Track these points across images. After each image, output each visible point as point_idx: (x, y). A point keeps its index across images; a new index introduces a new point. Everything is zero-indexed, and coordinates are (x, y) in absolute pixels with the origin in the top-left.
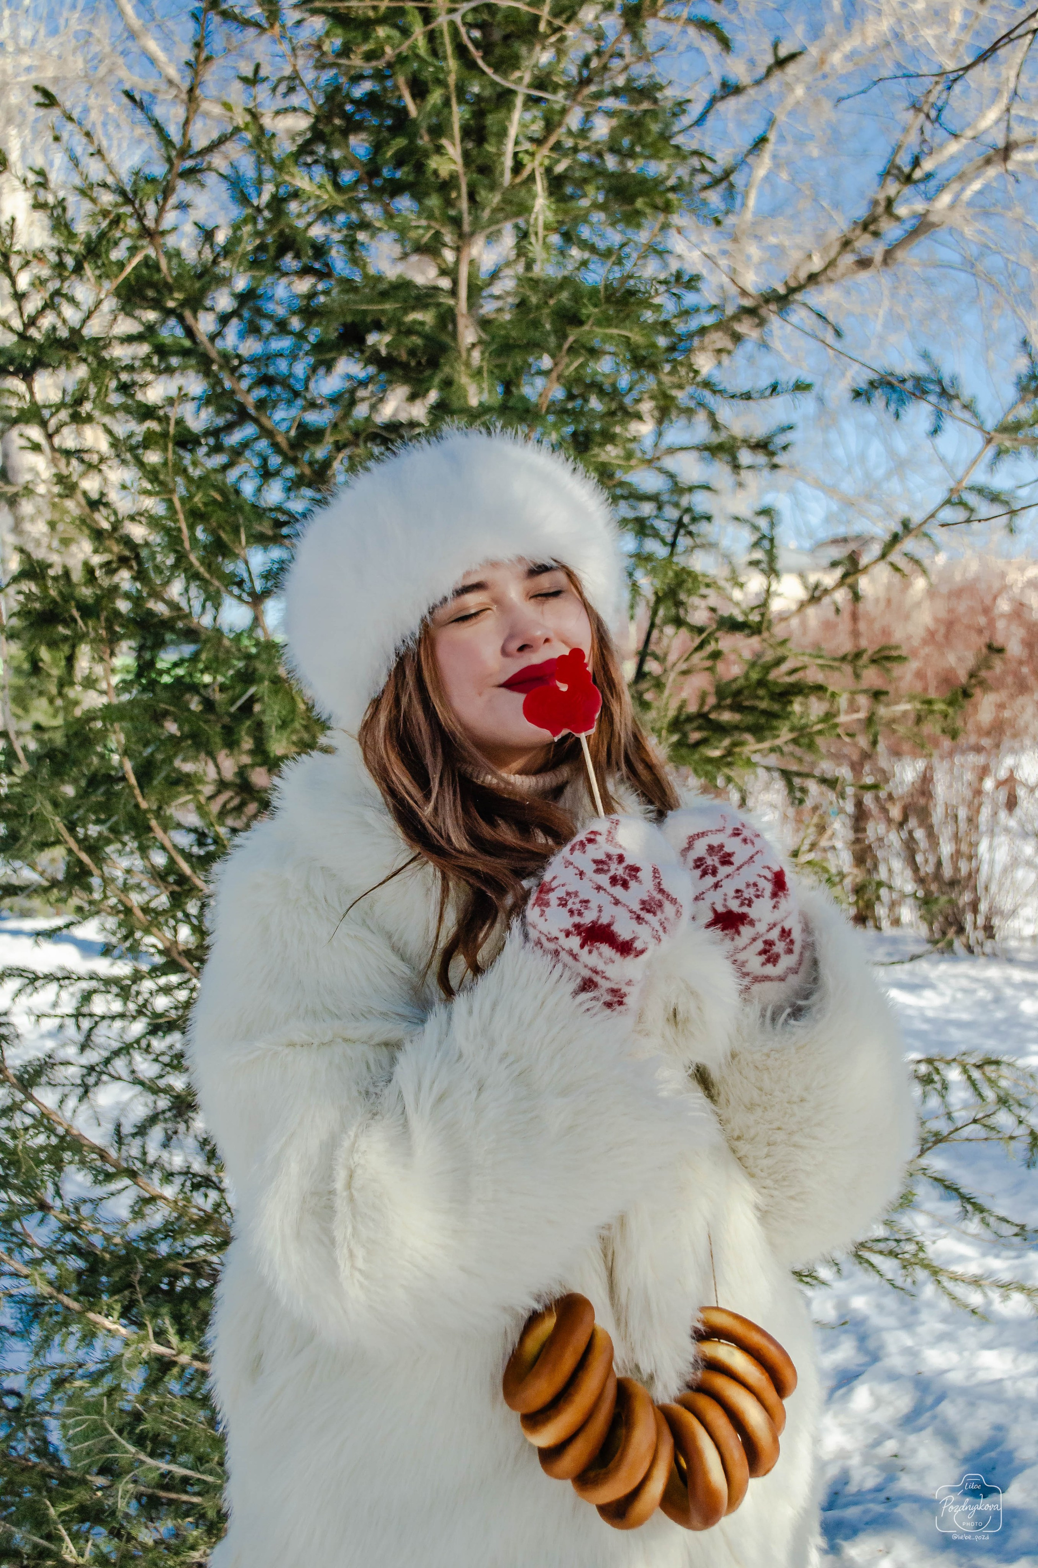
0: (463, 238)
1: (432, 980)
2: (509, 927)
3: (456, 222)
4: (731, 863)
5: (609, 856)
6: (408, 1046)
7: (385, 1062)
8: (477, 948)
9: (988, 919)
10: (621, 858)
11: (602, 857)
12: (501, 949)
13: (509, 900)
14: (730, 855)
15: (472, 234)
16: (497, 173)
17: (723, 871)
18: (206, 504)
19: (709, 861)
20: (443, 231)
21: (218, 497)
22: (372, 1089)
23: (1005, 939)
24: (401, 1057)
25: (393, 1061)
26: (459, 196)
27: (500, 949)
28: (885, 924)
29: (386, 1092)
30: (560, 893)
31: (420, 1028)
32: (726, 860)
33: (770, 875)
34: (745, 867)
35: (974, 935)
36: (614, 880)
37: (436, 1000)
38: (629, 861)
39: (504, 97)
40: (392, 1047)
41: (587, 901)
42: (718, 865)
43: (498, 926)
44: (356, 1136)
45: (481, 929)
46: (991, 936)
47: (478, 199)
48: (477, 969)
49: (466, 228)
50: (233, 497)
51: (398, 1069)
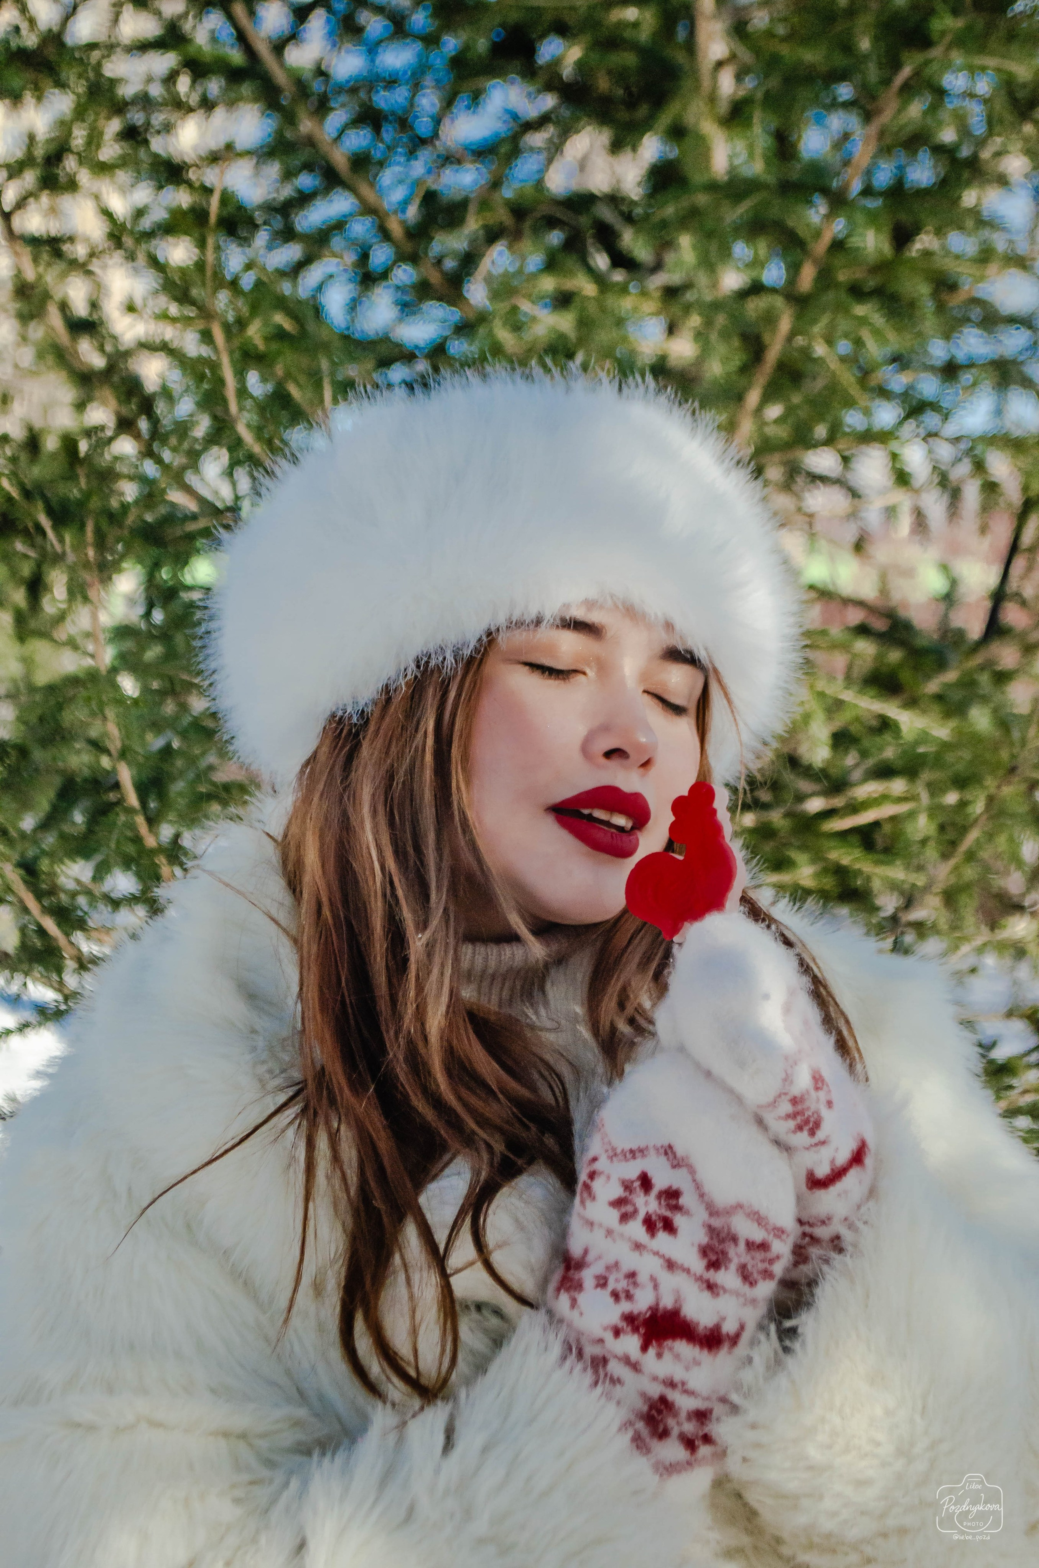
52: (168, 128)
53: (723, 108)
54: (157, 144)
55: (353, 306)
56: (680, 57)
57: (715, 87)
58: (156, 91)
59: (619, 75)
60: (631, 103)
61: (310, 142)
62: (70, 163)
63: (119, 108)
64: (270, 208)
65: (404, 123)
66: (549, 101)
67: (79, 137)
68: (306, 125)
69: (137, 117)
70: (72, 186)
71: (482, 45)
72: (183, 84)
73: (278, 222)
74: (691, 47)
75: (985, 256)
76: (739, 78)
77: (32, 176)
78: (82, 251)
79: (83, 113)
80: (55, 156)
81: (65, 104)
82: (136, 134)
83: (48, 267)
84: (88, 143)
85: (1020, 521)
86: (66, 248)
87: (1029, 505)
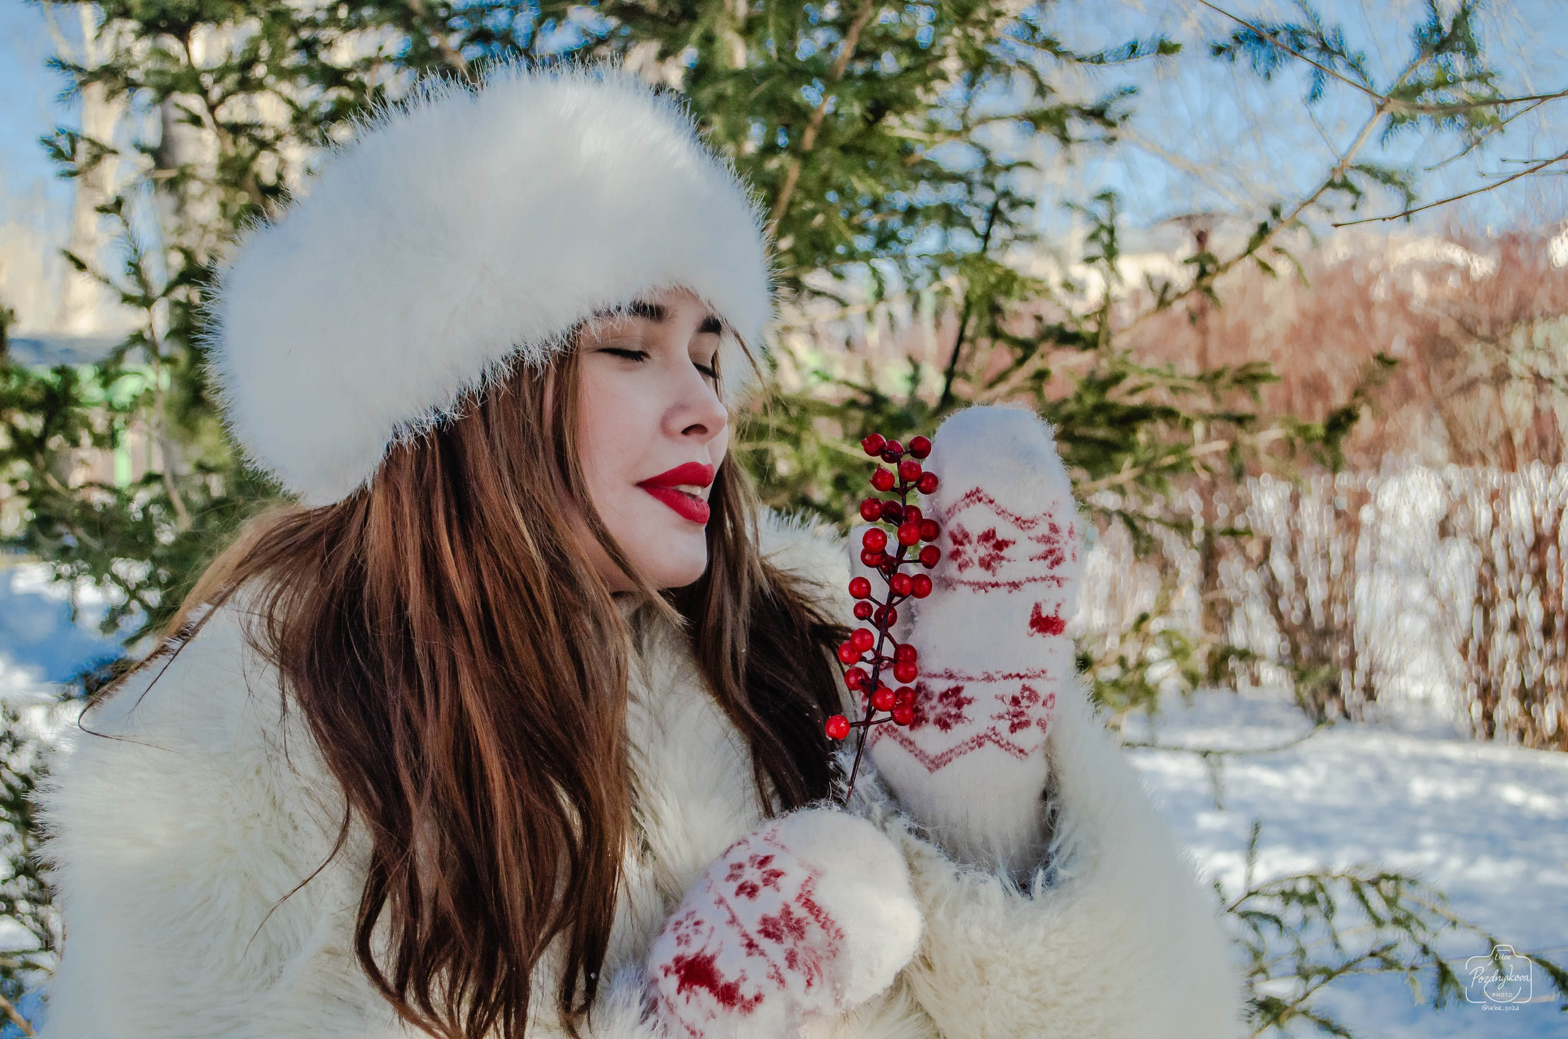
52: (329, 45)
53: (741, 22)
54: (324, 56)
57: (734, 8)
58: (321, 16)
60: (673, 20)
61: (439, 53)
62: (260, 71)
63: (295, 28)
65: (506, 38)
66: (613, 22)
67: (265, 51)
68: (435, 41)
69: (305, 34)
70: (260, 85)
72: (343, 12)
75: (932, 128)
77: (231, 80)
78: (269, 135)
79: (268, 33)
80: (247, 65)
81: (253, 26)
82: (308, 47)
83: (245, 147)
84: (273, 54)
85: (964, 319)
86: (257, 133)
87: (969, 305)
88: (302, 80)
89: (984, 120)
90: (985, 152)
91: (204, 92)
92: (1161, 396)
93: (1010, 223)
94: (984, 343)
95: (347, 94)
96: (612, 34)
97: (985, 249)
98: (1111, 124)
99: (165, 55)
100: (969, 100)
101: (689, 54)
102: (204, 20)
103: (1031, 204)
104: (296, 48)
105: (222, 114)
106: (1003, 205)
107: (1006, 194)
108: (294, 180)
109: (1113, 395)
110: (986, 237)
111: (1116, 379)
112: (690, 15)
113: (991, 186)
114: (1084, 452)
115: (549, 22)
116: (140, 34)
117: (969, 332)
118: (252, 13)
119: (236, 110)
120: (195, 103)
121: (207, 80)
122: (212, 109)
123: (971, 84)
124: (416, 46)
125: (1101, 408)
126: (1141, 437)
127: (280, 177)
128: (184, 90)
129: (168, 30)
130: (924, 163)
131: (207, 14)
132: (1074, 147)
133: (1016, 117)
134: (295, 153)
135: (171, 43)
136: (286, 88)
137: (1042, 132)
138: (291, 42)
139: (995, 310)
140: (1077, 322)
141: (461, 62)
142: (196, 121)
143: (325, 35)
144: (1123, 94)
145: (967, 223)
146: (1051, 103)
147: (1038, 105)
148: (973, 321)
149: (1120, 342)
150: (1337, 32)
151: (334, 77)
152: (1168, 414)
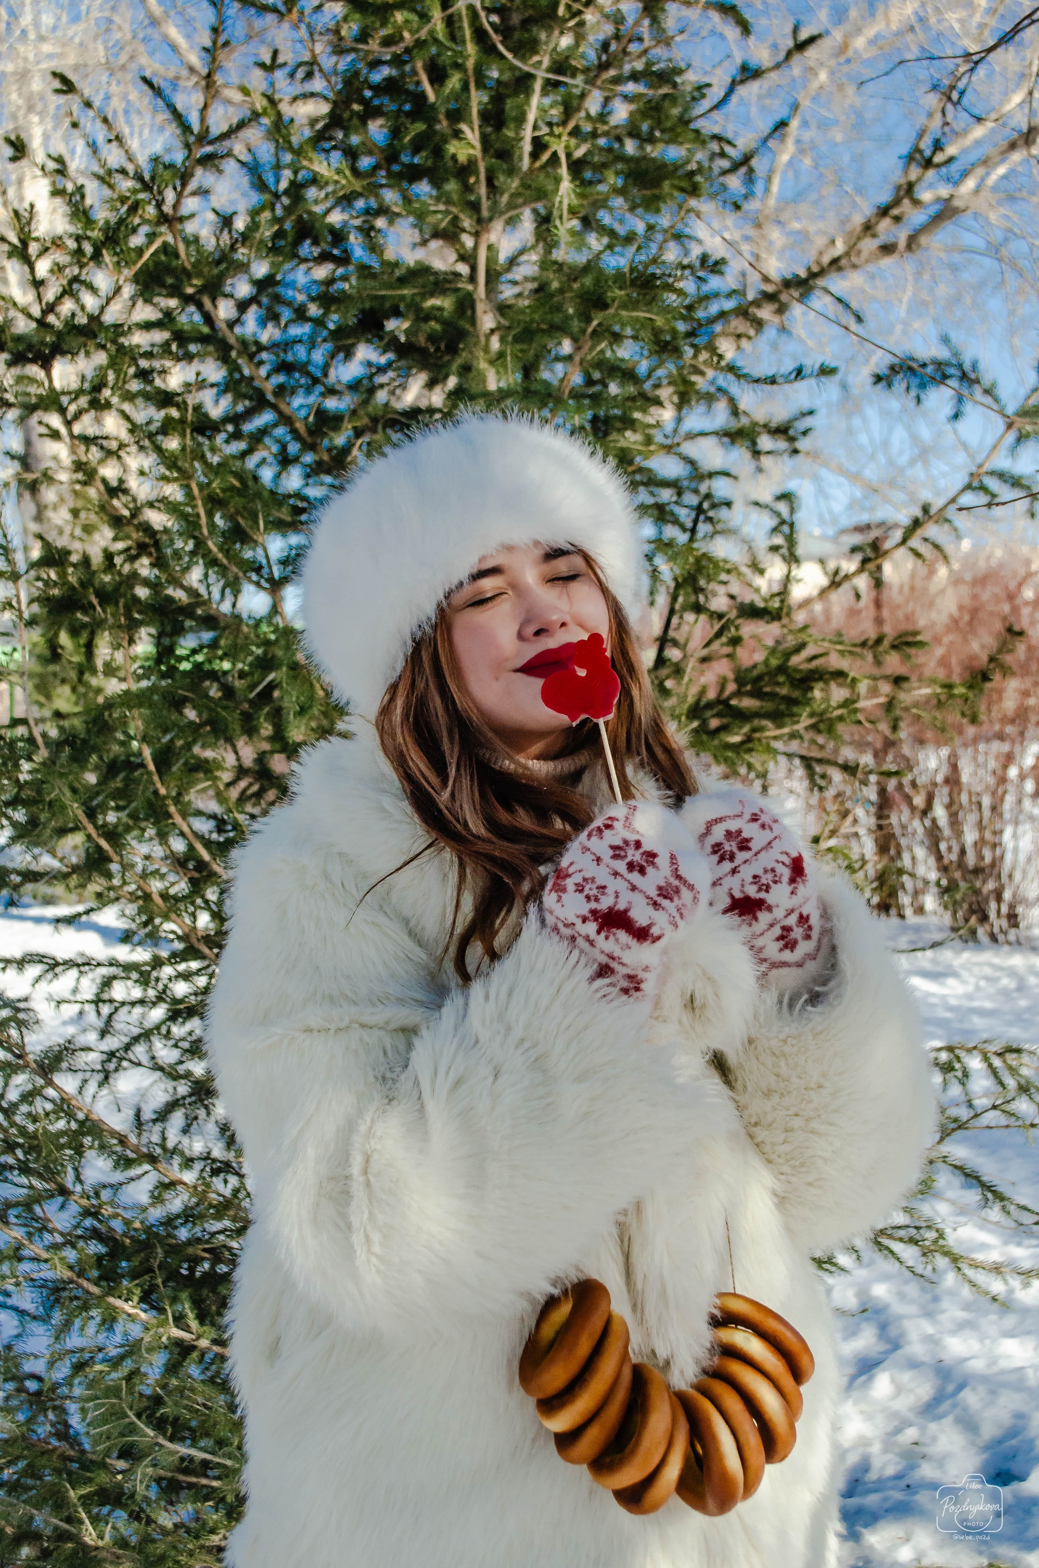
0: (482, 225)
1: (449, 966)
2: (526, 913)
3: (475, 207)
4: (749, 849)
5: (626, 842)
6: (424, 1032)
7: (402, 1048)
8: (494, 933)
9: (1012, 907)
10: (638, 845)
11: (619, 843)
12: (518, 935)
13: (526, 887)
14: (748, 840)
15: (491, 219)
16: (516, 156)
17: (741, 856)
18: (224, 490)
19: (727, 847)
20: (462, 216)
21: (236, 483)
22: (388, 1075)
23: (1029, 927)
24: (417, 1042)
25: (410, 1046)
26: (477, 181)
27: (516, 934)
28: (908, 912)
29: (403, 1077)
30: (577, 878)
31: (437, 1015)
32: (744, 845)
33: (787, 861)
34: (763, 853)
35: (998, 923)
36: (631, 866)
37: (453, 985)
38: (646, 847)
39: (523, 82)
40: (409, 1032)
41: (604, 887)
42: (735, 850)
43: (514, 913)
44: (373, 1121)
45: (498, 915)
46: (1016, 925)
47: (496, 183)
48: (494, 956)
49: (485, 213)
50: (251, 483)
51: (414, 1055)
52: (164, 372)
53: (493, 355)
54: (158, 382)
55: (278, 476)
56: (467, 326)
57: (488, 345)
58: (158, 350)
59: (432, 338)
60: (438, 354)
61: (250, 381)
62: (106, 393)
63: (135, 360)
64: (226, 419)
65: (305, 370)
66: (391, 355)
67: (111, 376)
68: (247, 371)
69: (144, 364)
70: (108, 405)
71: (352, 321)
72: (174, 348)
73: (230, 428)
74: (473, 321)
75: (648, 442)
76: (502, 340)
77: (83, 401)
78: (114, 445)
79: (113, 363)
80: (97, 388)
81: (101, 358)
82: (144, 375)
83: (95, 454)
84: (117, 379)
85: (674, 598)
86: (105, 443)
87: (678, 586)
88: (139, 401)
89: (691, 436)
90: (692, 462)
91: (62, 411)
92: (835, 662)
93: (710, 520)
94: (690, 617)
95: (175, 413)
96: (389, 365)
97: (691, 540)
98: (792, 439)
99: (32, 380)
100: (679, 420)
101: (452, 382)
102: (63, 353)
103: (728, 504)
104: (136, 376)
105: (77, 429)
106: (706, 505)
107: (708, 496)
108: (133, 483)
109: (795, 660)
110: (693, 531)
111: (800, 647)
112: (453, 350)
113: (696, 491)
114: (769, 706)
115: (341, 355)
116: (10, 364)
117: (677, 606)
118: (103, 347)
119: (85, 425)
120: (55, 421)
121: (65, 400)
122: (68, 424)
123: (679, 407)
124: (231, 374)
125: (782, 669)
126: (817, 693)
127: (121, 481)
128: (46, 409)
129: (33, 361)
130: (640, 470)
131: (65, 348)
132: (763, 458)
133: (716, 433)
134: (135, 461)
135: (35, 370)
136: (127, 407)
137: (737, 445)
138: (132, 371)
139: (698, 590)
140: (765, 600)
141: (269, 387)
142: (55, 435)
143: (157, 364)
144: (803, 415)
145: (676, 522)
146: (744, 421)
147: (734, 425)
148: (681, 599)
149: (800, 618)
150: (974, 366)
151: (165, 399)
152: (839, 675)
